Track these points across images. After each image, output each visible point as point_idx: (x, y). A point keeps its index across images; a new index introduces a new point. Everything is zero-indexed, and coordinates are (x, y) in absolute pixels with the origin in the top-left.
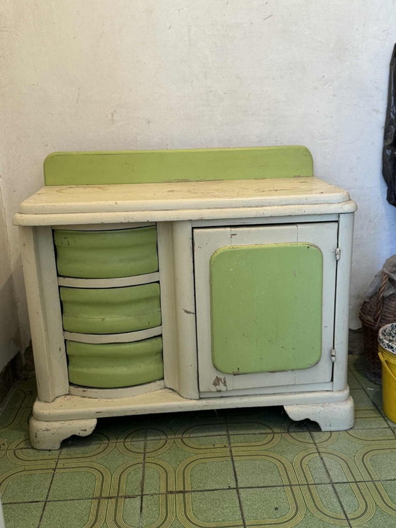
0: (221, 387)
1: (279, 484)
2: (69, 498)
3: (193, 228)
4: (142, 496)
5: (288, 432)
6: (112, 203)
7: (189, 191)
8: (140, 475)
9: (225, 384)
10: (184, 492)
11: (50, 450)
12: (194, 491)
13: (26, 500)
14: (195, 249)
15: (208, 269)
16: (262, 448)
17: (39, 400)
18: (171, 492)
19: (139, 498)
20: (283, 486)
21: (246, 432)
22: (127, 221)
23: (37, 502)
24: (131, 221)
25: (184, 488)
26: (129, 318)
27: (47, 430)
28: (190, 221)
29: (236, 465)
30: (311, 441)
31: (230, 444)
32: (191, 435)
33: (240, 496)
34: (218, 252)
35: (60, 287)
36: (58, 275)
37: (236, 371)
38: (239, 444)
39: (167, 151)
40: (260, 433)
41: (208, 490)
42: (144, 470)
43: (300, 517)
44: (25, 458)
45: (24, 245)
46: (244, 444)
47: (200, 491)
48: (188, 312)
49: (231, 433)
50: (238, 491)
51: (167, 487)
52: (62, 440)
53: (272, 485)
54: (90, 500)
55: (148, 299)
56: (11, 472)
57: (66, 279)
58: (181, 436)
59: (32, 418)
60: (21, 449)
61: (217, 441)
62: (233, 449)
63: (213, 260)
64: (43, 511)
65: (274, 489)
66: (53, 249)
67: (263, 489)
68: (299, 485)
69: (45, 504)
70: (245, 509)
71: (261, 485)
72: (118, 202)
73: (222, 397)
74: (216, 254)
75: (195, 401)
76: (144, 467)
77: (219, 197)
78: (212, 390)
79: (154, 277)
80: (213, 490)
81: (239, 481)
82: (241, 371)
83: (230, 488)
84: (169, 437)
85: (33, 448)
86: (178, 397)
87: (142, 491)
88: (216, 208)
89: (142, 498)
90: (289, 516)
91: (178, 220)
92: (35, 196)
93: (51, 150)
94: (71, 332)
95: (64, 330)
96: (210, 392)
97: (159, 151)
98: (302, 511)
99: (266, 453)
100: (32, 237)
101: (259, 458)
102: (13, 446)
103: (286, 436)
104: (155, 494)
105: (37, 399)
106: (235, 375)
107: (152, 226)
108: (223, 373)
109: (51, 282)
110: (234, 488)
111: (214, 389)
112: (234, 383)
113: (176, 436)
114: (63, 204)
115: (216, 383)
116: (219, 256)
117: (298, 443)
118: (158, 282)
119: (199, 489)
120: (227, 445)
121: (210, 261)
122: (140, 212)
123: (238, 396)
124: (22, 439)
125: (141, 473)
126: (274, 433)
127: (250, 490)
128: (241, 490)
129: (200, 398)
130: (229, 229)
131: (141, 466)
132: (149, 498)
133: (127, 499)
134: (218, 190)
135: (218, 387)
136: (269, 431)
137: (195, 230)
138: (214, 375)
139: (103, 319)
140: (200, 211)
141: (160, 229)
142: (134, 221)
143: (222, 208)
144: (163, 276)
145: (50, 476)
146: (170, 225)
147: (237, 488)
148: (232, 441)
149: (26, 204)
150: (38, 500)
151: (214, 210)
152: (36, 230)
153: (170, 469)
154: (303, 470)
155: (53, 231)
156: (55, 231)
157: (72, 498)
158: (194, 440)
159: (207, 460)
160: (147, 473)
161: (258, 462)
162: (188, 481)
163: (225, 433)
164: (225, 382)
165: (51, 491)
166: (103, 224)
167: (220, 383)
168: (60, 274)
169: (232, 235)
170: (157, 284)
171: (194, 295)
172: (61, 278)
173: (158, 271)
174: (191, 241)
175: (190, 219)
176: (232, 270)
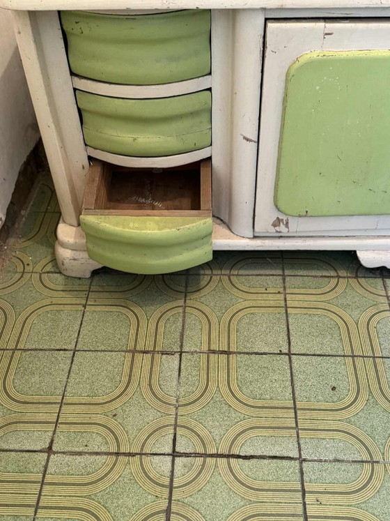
0: (282, 228)
1: (340, 353)
2: (100, 349)
3: (266, 19)
4: (181, 353)
5: (356, 277)
8: (180, 324)
9: (287, 225)
10: (228, 353)
11: (80, 278)
12: (240, 353)
13: (52, 347)
14: (267, 54)
15: (282, 85)
16: (322, 298)
17: (64, 222)
18: (214, 352)
19: (177, 355)
20: (344, 356)
21: (305, 273)
23: (65, 350)
25: (229, 347)
26: (169, 138)
27: (75, 259)
28: (264, 9)
29: (290, 320)
30: (383, 293)
31: (285, 288)
32: (241, 272)
33: (293, 365)
34: (302, 60)
35: (75, 90)
36: (72, 74)
37: (303, 213)
38: (296, 291)
40: (322, 277)
41: (257, 354)
42: (184, 317)
43: (360, 405)
44: (52, 286)
45: (20, 33)
46: (302, 291)
47: (248, 353)
48: (247, 140)
49: (287, 272)
50: (290, 358)
51: (209, 343)
52: (92, 270)
53: (331, 353)
54: (123, 353)
55: (193, 114)
56: (37, 305)
57: (83, 81)
58: (228, 272)
59: (57, 243)
60: (48, 272)
61: (269, 283)
62: (289, 297)
63: (292, 72)
64: (72, 363)
65: (332, 360)
66: (61, 36)
67: (320, 358)
68: (363, 357)
69: (74, 353)
70: (297, 384)
71: (318, 353)
73: (281, 236)
74: (297, 65)
75: (247, 241)
76: (184, 312)
78: (270, 231)
79: (204, 83)
80: (262, 354)
81: (292, 344)
82: (309, 214)
83: (281, 353)
84: (215, 272)
85: (60, 273)
86: (228, 232)
87: (181, 346)
89: (181, 355)
90: (347, 401)
91: (245, 7)
95: (86, 145)
96: (268, 232)
98: (364, 395)
99: (328, 306)
101: (319, 312)
102: (38, 268)
103: (353, 282)
104: (196, 352)
105: (61, 221)
106: (301, 217)
108: (287, 215)
109: (63, 83)
110: (286, 354)
111: (272, 230)
112: (296, 226)
113: (223, 272)
115: (277, 222)
116: (301, 67)
117: (367, 294)
118: (210, 89)
119: (246, 350)
120: (282, 290)
121: (287, 74)
123: (300, 237)
124: (49, 258)
125: (181, 320)
126: (338, 277)
127: (304, 357)
128: (293, 357)
129: (255, 237)
130: (321, 25)
131: (181, 310)
132: (189, 356)
133: (164, 356)
135: (277, 228)
136: (333, 273)
137: (270, 25)
138: (275, 215)
139: (135, 139)
144: (216, 81)
145: (80, 315)
146: (232, 15)
147: (289, 354)
148: (287, 284)
150: (66, 347)
153: (214, 320)
154: (369, 335)
157: (103, 348)
158: (242, 279)
159: (255, 311)
160: (188, 321)
161: (316, 319)
162: (233, 337)
163: (280, 272)
164: (287, 223)
165: (81, 336)
167: (281, 224)
168: (74, 71)
169: (326, 34)
170: (208, 92)
171: (258, 118)
172: (76, 79)
173: (210, 74)
174: (261, 40)
175: (263, 6)
176: (318, 88)
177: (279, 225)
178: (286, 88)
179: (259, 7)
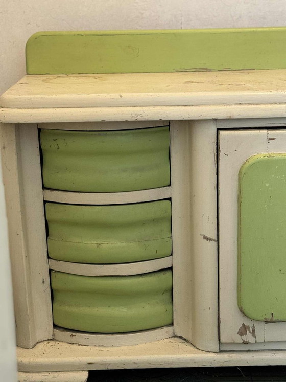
0: (249, 337)
3: (218, 130)
6: (115, 95)
7: (212, 82)
9: (254, 333)
14: (220, 157)
15: (236, 183)
22: (134, 119)
24: (140, 119)
26: (131, 244)
28: (215, 120)
34: (251, 162)
35: (45, 202)
36: (44, 188)
37: (269, 317)
39: (180, 31)
45: (4, 148)
48: (208, 239)
55: (155, 221)
57: (54, 192)
63: (244, 171)
66: (39, 153)
72: (123, 95)
73: (249, 351)
74: (247, 165)
75: (213, 355)
77: (253, 90)
78: (236, 341)
79: (164, 193)
82: (275, 318)
86: (192, 348)
88: (249, 104)
91: (200, 118)
92: (16, 87)
93: (34, 30)
94: (58, 260)
95: (49, 258)
96: (233, 343)
97: (172, 31)
100: (14, 137)
106: (267, 322)
107: (164, 127)
108: (252, 319)
109: (35, 196)
111: (239, 339)
112: (266, 333)
114: (54, 96)
115: (243, 330)
116: (251, 166)
118: (170, 199)
121: (240, 173)
122: (152, 108)
123: (269, 350)
129: (221, 351)
130: (265, 132)
134: (249, 82)
135: (244, 337)
137: (221, 133)
138: (240, 321)
139: (99, 245)
140: (228, 107)
141: (174, 131)
142: (143, 120)
143: (257, 104)
144: (176, 192)
146: (188, 125)
149: (9, 95)
151: (246, 107)
152: (19, 128)
155: (39, 131)
156: (42, 130)
164: (254, 331)
166: (103, 123)
167: (248, 332)
168: (46, 185)
169: (270, 139)
170: (169, 202)
171: (216, 217)
172: (47, 192)
173: (170, 185)
174: (215, 147)
175: (215, 117)
176: (267, 185)
177: (246, 334)
178: (240, 186)
179: (211, 118)
